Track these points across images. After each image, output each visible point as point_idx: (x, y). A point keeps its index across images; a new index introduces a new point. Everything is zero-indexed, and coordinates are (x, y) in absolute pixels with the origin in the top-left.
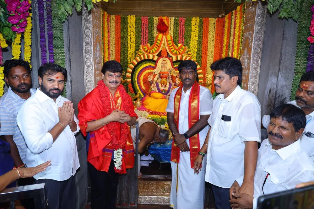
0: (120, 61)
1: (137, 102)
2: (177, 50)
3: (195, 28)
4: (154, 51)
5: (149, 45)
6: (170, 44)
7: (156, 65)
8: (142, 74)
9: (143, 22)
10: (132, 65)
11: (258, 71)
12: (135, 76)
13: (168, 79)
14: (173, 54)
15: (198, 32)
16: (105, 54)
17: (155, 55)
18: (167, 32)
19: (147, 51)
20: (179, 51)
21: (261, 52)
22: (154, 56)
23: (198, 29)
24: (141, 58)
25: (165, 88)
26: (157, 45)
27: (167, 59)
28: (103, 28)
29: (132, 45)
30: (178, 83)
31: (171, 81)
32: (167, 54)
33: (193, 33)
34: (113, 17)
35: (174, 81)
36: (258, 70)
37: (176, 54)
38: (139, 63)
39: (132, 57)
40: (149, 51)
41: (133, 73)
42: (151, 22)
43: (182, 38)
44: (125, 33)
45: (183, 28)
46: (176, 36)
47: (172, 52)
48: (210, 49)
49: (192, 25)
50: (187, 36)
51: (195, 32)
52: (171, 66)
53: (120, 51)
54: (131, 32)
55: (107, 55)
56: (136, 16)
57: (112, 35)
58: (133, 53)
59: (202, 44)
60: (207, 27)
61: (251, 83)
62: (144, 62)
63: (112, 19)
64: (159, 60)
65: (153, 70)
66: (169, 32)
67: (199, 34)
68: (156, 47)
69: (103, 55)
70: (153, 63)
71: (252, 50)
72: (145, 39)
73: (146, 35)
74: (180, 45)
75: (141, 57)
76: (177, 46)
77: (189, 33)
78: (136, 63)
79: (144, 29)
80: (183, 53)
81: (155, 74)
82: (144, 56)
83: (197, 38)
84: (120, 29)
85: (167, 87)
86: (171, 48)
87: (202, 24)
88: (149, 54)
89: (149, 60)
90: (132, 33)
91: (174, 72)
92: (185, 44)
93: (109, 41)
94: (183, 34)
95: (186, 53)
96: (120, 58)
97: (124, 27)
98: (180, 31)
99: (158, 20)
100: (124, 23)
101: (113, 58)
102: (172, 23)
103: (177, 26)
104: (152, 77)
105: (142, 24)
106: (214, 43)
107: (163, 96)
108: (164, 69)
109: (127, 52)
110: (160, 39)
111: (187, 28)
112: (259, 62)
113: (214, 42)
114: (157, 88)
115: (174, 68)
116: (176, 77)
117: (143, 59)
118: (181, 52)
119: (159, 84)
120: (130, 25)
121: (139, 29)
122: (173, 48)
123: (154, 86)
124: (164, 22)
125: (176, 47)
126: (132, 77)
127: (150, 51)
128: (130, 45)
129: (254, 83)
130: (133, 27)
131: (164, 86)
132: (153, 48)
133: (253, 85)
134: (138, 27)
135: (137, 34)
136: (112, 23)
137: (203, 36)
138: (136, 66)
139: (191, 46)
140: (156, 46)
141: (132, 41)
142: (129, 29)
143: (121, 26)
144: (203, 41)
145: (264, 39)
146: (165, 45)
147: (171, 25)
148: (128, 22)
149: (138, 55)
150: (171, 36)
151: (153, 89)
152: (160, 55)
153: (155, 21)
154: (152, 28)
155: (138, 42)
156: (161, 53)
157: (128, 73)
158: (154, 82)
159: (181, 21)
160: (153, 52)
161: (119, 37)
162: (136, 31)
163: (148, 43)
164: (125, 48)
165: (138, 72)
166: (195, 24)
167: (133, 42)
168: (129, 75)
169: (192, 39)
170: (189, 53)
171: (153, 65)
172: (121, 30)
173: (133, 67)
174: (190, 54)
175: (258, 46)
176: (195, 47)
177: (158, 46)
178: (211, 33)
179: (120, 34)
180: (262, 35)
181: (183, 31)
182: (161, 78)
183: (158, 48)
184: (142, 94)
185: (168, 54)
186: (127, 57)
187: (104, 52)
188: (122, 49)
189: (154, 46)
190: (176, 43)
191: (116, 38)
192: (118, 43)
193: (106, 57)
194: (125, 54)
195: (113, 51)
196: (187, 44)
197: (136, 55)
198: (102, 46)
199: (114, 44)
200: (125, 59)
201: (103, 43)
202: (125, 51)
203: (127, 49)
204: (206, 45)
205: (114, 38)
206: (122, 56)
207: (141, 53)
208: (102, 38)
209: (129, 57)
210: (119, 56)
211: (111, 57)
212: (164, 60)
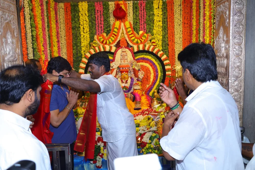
0: (73, 55)
2: (138, 38)
3: (158, 12)
4: (111, 41)
5: (105, 35)
6: (130, 31)
7: (114, 57)
9: (97, 8)
10: (85, 59)
11: (241, 60)
13: (129, 73)
14: (134, 44)
15: (161, 16)
17: (112, 45)
18: (126, 18)
19: (102, 42)
20: (141, 39)
21: (244, 32)
23: (161, 13)
24: (95, 51)
25: (126, 85)
26: (114, 34)
27: (127, 50)
28: (47, 18)
29: (85, 36)
30: (141, 78)
31: (133, 76)
32: (126, 44)
33: (156, 18)
34: (61, 5)
35: (136, 75)
36: (242, 57)
37: (137, 43)
40: (105, 41)
41: (86, 69)
42: (106, 8)
43: (144, 24)
44: (76, 23)
45: (144, 12)
46: (137, 23)
47: (132, 41)
48: (178, 35)
49: (154, 9)
50: (149, 22)
51: (158, 16)
52: (132, 58)
53: (72, 44)
54: (83, 21)
55: (55, 49)
56: (88, 3)
57: (62, 26)
58: (87, 46)
59: (167, 30)
60: (172, 10)
61: (234, 77)
63: (60, 7)
64: (117, 51)
66: (128, 18)
67: (164, 19)
68: (113, 37)
69: (50, 49)
70: (111, 55)
71: (231, 28)
72: (100, 28)
73: (101, 23)
74: (141, 32)
75: (95, 49)
76: (138, 34)
77: (151, 17)
79: (98, 17)
80: (145, 41)
81: (114, 68)
83: (161, 24)
84: (70, 19)
85: (128, 83)
86: (130, 36)
87: (166, 7)
88: (106, 46)
90: (85, 22)
91: (136, 65)
92: (147, 31)
93: (58, 33)
94: (144, 19)
95: (149, 42)
96: (73, 52)
97: (75, 16)
98: (141, 16)
99: (114, 6)
100: (75, 11)
102: (131, 8)
103: (136, 11)
104: (110, 73)
105: (96, 11)
106: (182, 28)
108: (124, 62)
109: (81, 44)
110: (118, 27)
111: (148, 13)
112: (243, 46)
113: (181, 26)
115: (136, 60)
116: (139, 70)
117: (98, 51)
118: (143, 41)
119: (119, 80)
120: (82, 12)
121: (93, 17)
122: (133, 36)
124: (121, 7)
125: (137, 35)
128: (84, 36)
129: (237, 77)
130: (86, 15)
131: (125, 81)
132: (110, 38)
133: (236, 80)
134: (91, 15)
135: (90, 23)
136: (60, 12)
137: (168, 20)
139: (154, 33)
140: (113, 35)
141: (85, 32)
142: (81, 17)
143: (72, 15)
144: (168, 26)
145: (247, 11)
146: (124, 34)
147: (130, 10)
148: (79, 10)
149: (93, 47)
150: (130, 23)
152: (118, 46)
153: (110, 6)
154: (107, 15)
155: (93, 31)
156: (120, 43)
157: (81, 70)
159: (141, 5)
160: (110, 43)
161: (70, 27)
162: (89, 20)
163: (104, 32)
164: (78, 40)
166: (157, 7)
167: (87, 32)
169: (155, 24)
170: (152, 41)
171: (111, 58)
172: (72, 19)
174: (153, 42)
175: (239, 22)
176: (159, 33)
177: (115, 35)
178: (177, 16)
179: (71, 24)
180: (244, 5)
181: (144, 16)
182: (122, 72)
183: (115, 37)
185: (128, 44)
186: (80, 50)
187: (51, 46)
188: (75, 41)
189: (111, 35)
190: (137, 30)
191: (66, 29)
192: (70, 35)
193: (54, 51)
194: (78, 47)
195: (64, 44)
196: (150, 30)
197: (91, 47)
198: (48, 39)
199: (65, 36)
200: (78, 52)
201: (48, 36)
202: (78, 43)
203: (80, 41)
204: (173, 30)
205: (64, 29)
206: (74, 49)
207: (95, 44)
208: (47, 30)
209: (83, 50)
210: (71, 50)
211: (62, 51)
212: (123, 52)
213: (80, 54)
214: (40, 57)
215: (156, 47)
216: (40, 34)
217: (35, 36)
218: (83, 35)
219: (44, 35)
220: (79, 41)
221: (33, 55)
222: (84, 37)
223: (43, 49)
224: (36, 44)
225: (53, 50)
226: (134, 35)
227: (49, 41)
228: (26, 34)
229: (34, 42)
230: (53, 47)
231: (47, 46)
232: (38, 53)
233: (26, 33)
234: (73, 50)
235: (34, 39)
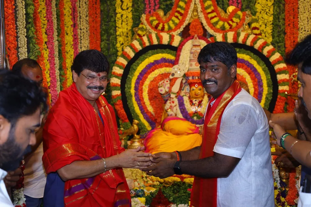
1: (133, 142)
2: (224, 20)
4: (172, 26)
5: (161, 13)
6: (209, 7)
7: (178, 57)
8: (147, 78)
10: (122, 59)
12: (130, 84)
14: (217, 31)
16: (63, 37)
17: (175, 33)
19: (156, 27)
20: (230, 22)
22: (172, 37)
24: (142, 43)
25: (199, 110)
26: (178, 12)
27: (203, 42)
29: (124, 16)
32: (201, 31)
37: (223, 29)
38: (140, 55)
39: (125, 42)
40: (161, 26)
41: (125, 78)
47: (213, 26)
48: (305, 15)
53: (99, 30)
55: (69, 39)
58: (127, 34)
59: (284, 5)
62: (150, 52)
64: (183, 45)
65: (171, 69)
68: (177, 17)
69: (60, 39)
70: (172, 52)
72: (152, 1)
74: (231, 9)
75: (142, 40)
76: (226, 12)
78: (132, 55)
80: (238, 26)
81: (175, 76)
82: (150, 38)
85: (203, 106)
86: (210, 16)
88: (162, 34)
89: (161, 47)
92: (244, 7)
95: (247, 27)
96: (101, 45)
101: (85, 45)
104: (169, 85)
107: (193, 128)
108: (197, 64)
109: (115, 31)
114: (180, 109)
117: (147, 44)
118: (234, 25)
119: (186, 99)
122: (215, 16)
123: (173, 105)
125: (223, 14)
126: (123, 87)
127: (163, 26)
128: (122, 16)
131: (197, 103)
132: (170, 19)
138: (132, 62)
139: (258, 10)
140: (176, 14)
141: (125, 8)
146: (197, 11)
149: (138, 37)
151: (170, 112)
152: (186, 35)
155: (139, 7)
156: (189, 30)
157: (114, 78)
158: (173, 96)
163: (159, 8)
164: (111, 24)
165: (137, 73)
167: (128, 9)
168: (116, 81)
170: (253, 25)
171: (172, 57)
173: (125, 63)
174: (255, 28)
176: (267, 10)
177: (181, 14)
182: (191, 84)
183: (180, 17)
184: (146, 124)
185: (205, 30)
186: (115, 42)
187: (61, 33)
188: (105, 25)
189: (173, 15)
190: (223, 5)
191: (89, 3)
192: (96, 13)
193: (67, 44)
194: (110, 36)
195: (84, 31)
196: (249, 5)
197: (134, 37)
198: (55, 21)
199: (87, 16)
200: (111, 45)
201: (57, 14)
202: (111, 29)
203: (115, 24)
204: (295, 4)
205: (85, 3)
206: (103, 41)
207: (143, 31)
208: (55, 4)
209: (120, 41)
210: (98, 42)
211: (81, 43)
212: (195, 46)
213: (115, 49)
214: (40, 54)
215: (260, 37)
216: (41, 11)
217: (32, 16)
218: (120, 13)
219: (49, 13)
220: (113, 25)
221: (26, 50)
222: (123, 18)
223: (46, 40)
224: (33, 29)
225: (64, 41)
226: (217, 14)
227: (58, 25)
228: (15, 11)
229: (30, 26)
230: (64, 35)
231: (53, 34)
232: (37, 47)
233: (17, 9)
234: (101, 41)
235: (30, 20)
